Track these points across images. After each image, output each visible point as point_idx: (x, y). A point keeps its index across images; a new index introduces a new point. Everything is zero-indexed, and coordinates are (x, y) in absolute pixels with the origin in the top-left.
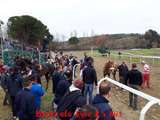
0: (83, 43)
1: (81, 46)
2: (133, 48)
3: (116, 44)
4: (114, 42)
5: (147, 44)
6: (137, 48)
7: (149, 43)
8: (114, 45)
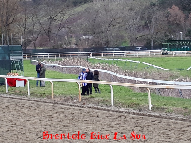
3: (60, 27)
5: (189, 32)
6: (148, 46)
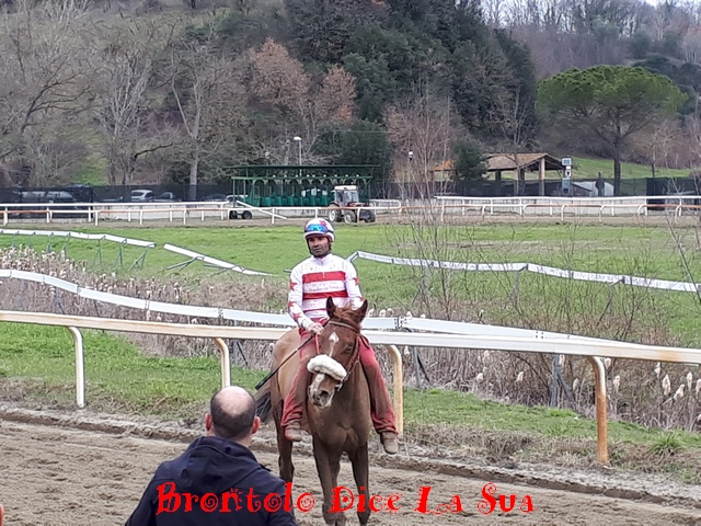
2: (123, 194)
5: (326, 137)
7: (345, 116)
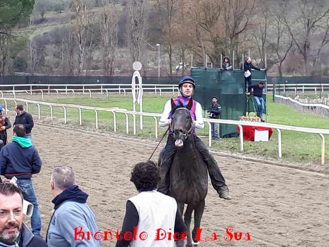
0: (62, 20)
1: (50, 48)
3: (326, 39)
4: (310, 25)
8: (315, 46)
